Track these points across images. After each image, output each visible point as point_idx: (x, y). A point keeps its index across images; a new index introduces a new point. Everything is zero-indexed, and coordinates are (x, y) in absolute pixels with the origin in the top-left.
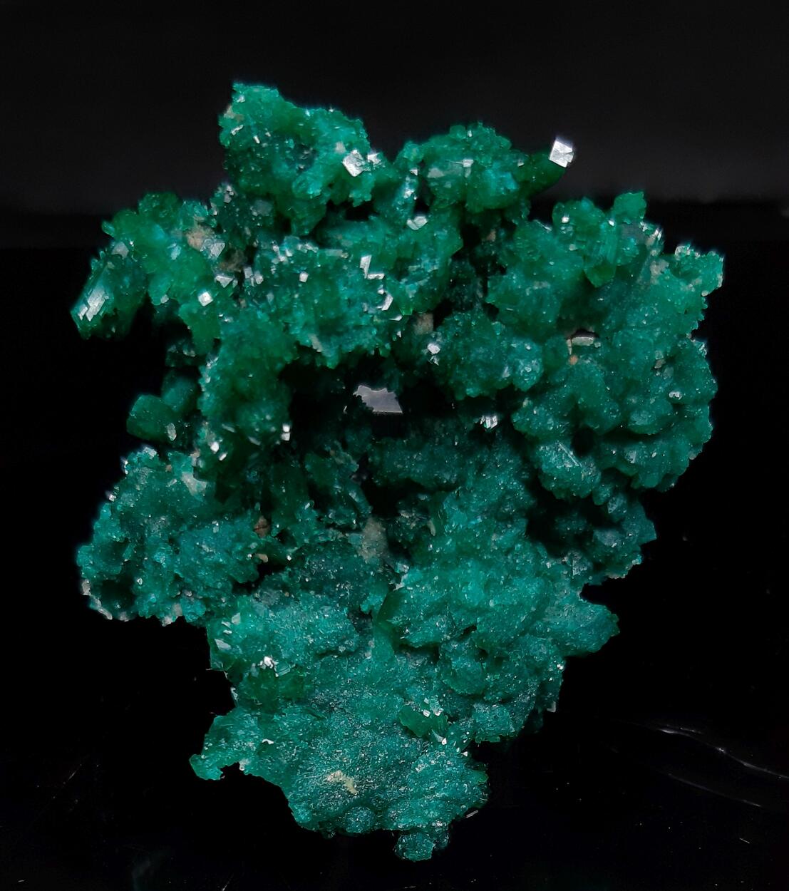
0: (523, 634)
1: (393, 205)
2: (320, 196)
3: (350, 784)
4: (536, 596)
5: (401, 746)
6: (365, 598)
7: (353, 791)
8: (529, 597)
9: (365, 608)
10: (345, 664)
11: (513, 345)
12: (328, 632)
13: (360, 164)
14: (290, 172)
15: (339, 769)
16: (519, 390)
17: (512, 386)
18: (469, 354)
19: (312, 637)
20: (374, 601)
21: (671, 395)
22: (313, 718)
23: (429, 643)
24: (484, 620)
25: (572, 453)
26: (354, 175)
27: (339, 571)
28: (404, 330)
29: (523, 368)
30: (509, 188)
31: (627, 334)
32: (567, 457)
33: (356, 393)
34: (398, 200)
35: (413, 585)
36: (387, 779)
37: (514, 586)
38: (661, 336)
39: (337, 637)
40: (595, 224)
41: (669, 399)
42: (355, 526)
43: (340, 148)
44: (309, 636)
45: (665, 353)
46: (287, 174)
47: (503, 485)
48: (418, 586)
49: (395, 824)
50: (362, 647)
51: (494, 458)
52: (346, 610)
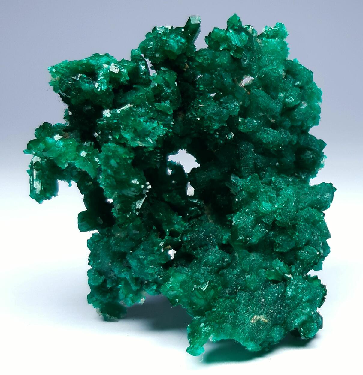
0: (297, 212)
1: (140, 76)
2: (108, 89)
3: (263, 318)
4: (293, 194)
5: (276, 289)
6: (222, 238)
7: (266, 321)
8: (290, 195)
9: (224, 242)
10: (230, 270)
11: (221, 100)
12: (215, 260)
13: (117, 68)
14: (90, 86)
15: (254, 315)
16: (234, 116)
17: (230, 116)
18: (206, 112)
19: (209, 267)
20: (226, 237)
21: (296, 84)
22: (230, 299)
23: (260, 238)
24: (277, 214)
25: (271, 129)
26: (118, 73)
27: (204, 233)
28: (173, 120)
29: (231, 106)
30: (182, 42)
31: (264, 70)
32: (270, 131)
33: (169, 160)
34: (141, 73)
35: (239, 219)
36: (278, 307)
37: (281, 195)
38: (277, 63)
39: (220, 260)
40: (225, 35)
41: (296, 86)
42: (200, 213)
43: (105, 66)
44: (208, 267)
45: (283, 70)
46: (89, 87)
47: (251, 157)
48: (241, 218)
49: (293, 325)
50: (234, 258)
51: (241, 149)
52: (217, 247)
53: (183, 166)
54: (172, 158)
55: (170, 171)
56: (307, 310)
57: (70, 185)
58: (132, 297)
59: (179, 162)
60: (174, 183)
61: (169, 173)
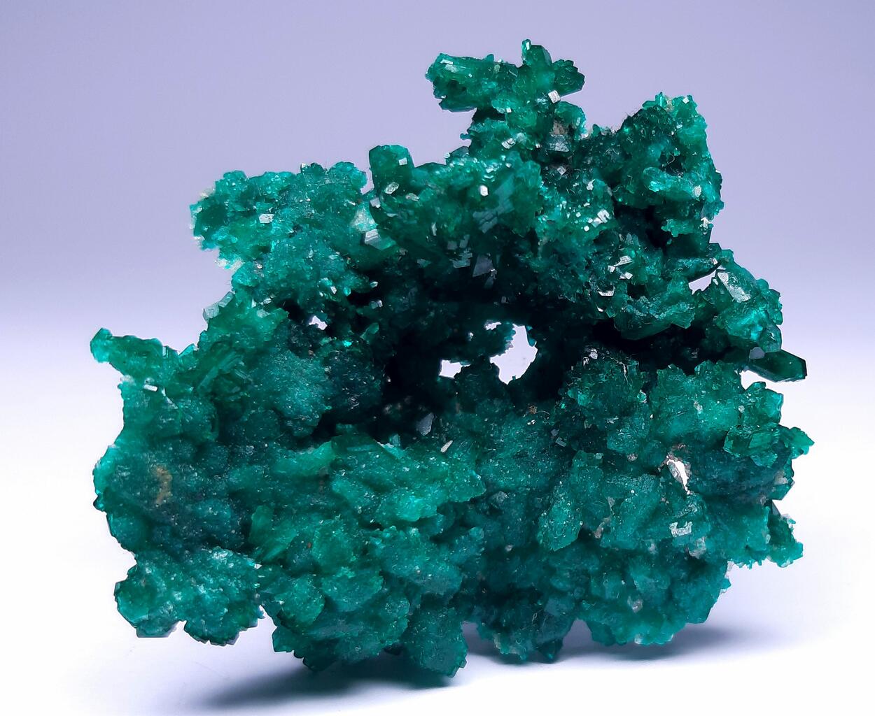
7: (158, 503)
53: (503, 355)
54: (520, 332)
55: (491, 326)
56: (179, 596)
57: (463, 136)
58: (231, 242)
59: (512, 347)
60: (468, 335)
61: (489, 325)
